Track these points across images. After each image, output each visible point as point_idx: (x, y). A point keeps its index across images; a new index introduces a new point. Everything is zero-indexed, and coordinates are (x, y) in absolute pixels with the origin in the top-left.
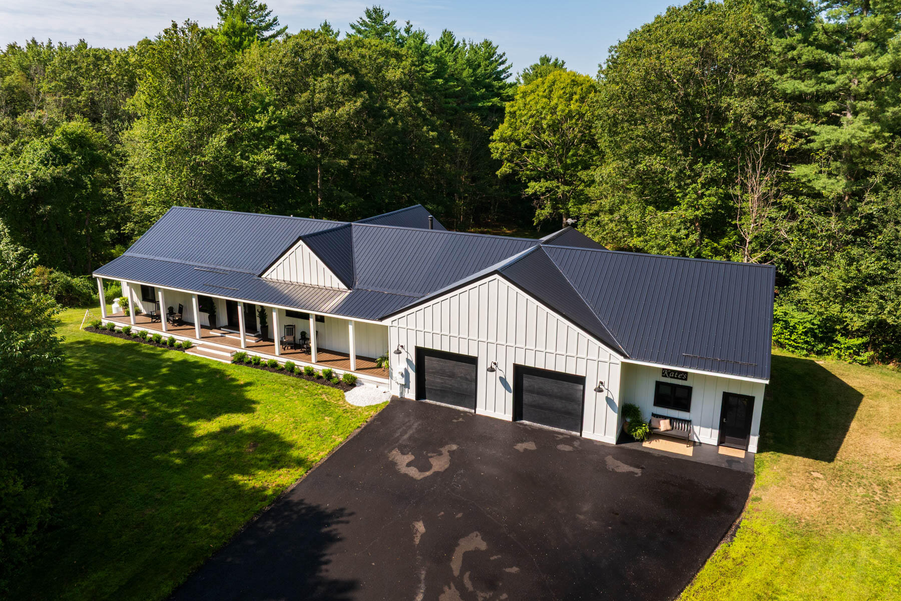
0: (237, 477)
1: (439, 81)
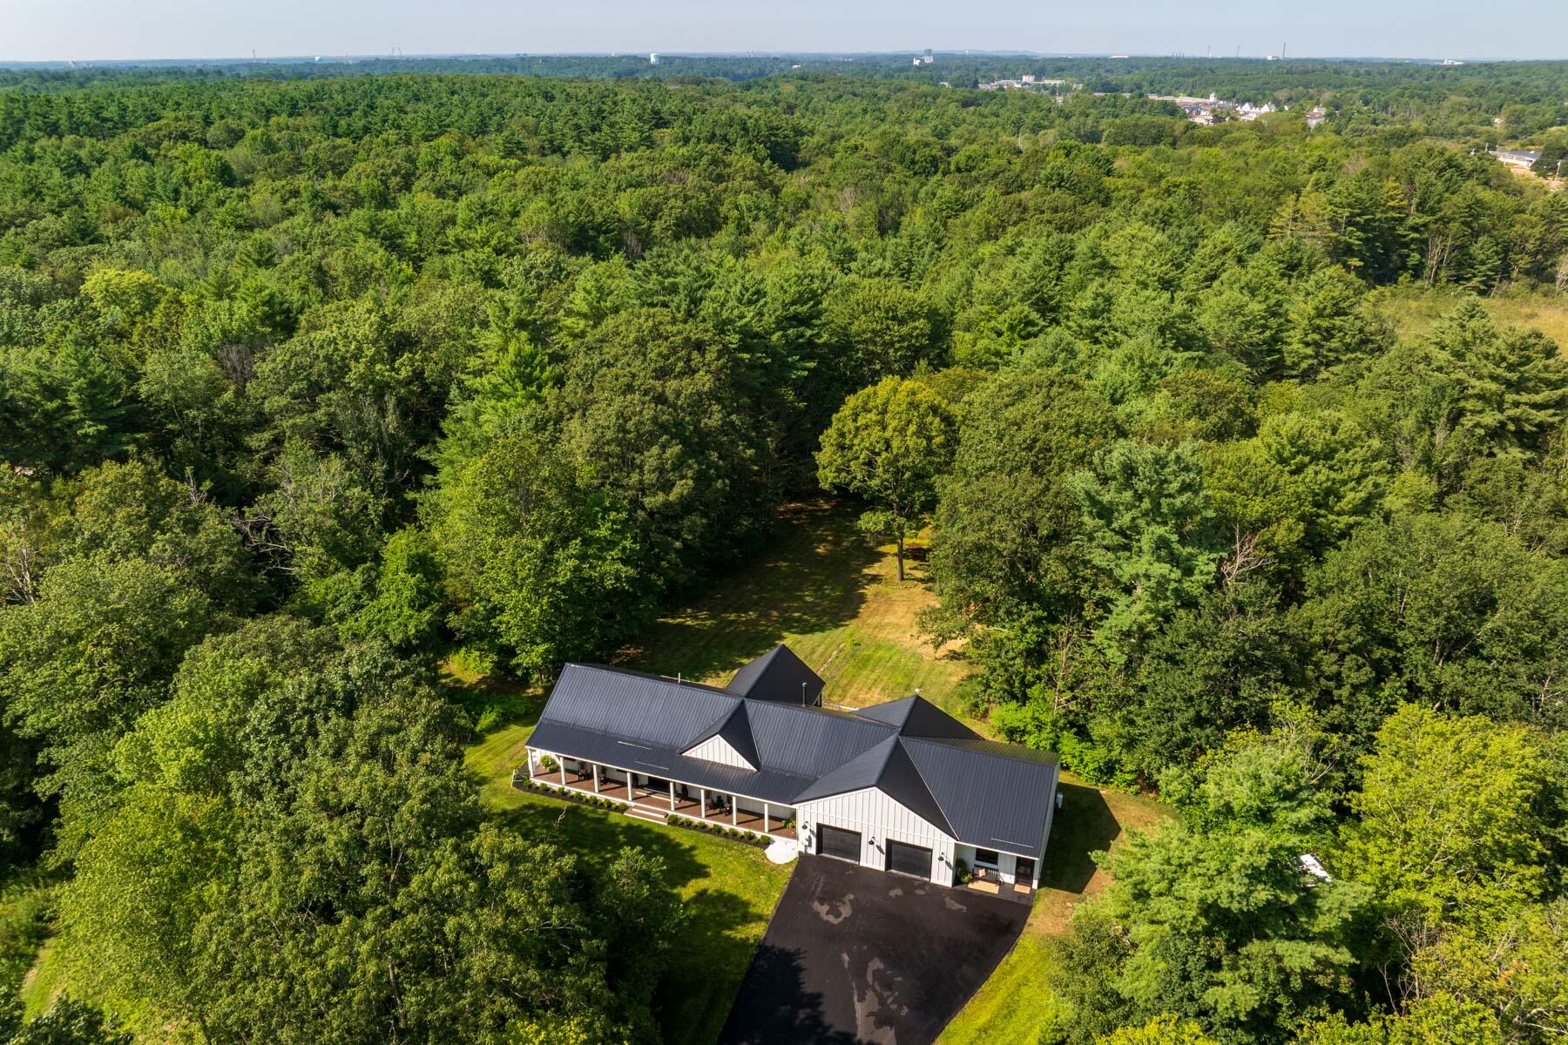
0: (727, 933)
1: (746, 356)
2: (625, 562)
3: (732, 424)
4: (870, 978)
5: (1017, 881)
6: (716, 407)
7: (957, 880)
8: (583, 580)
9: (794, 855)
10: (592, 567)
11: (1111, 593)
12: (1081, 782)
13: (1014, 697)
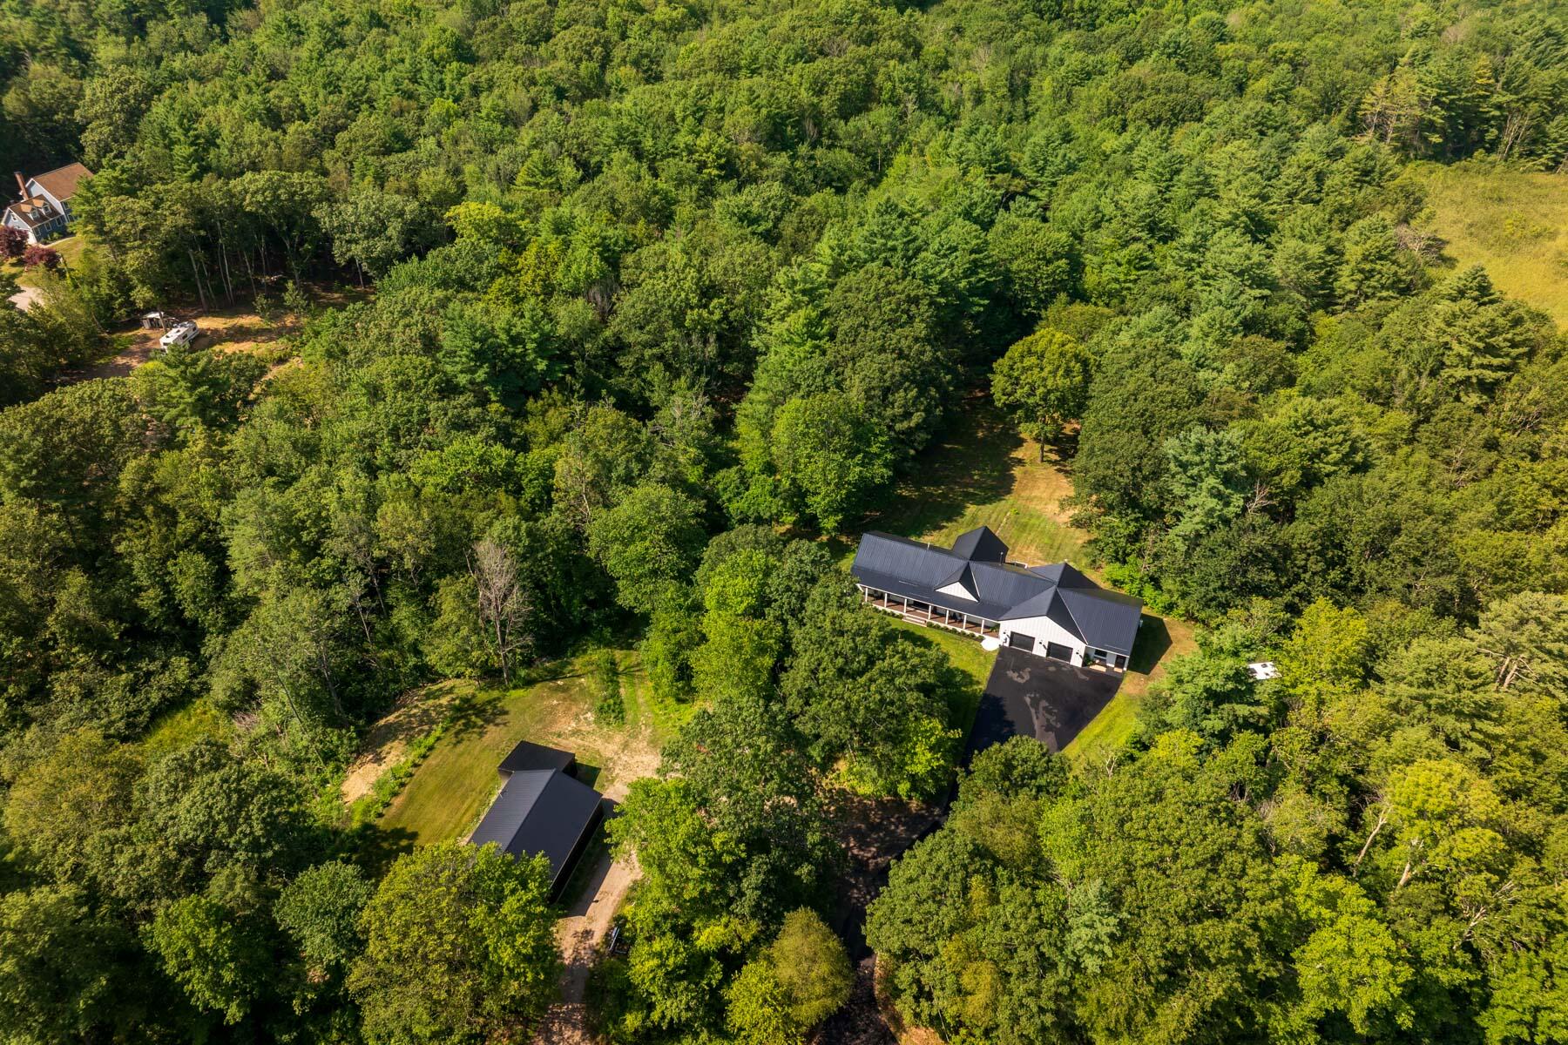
0: (969, 686)
1: (943, 300)
2: (886, 467)
3: (937, 358)
4: (1040, 709)
5: (1116, 667)
6: (928, 347)
7: (1084, 664)
8: (863, 479)
9: (997, 647)
10: (868, 471)
11: (1182, 510)
12: (1153, 614)
13: (1117, 559)
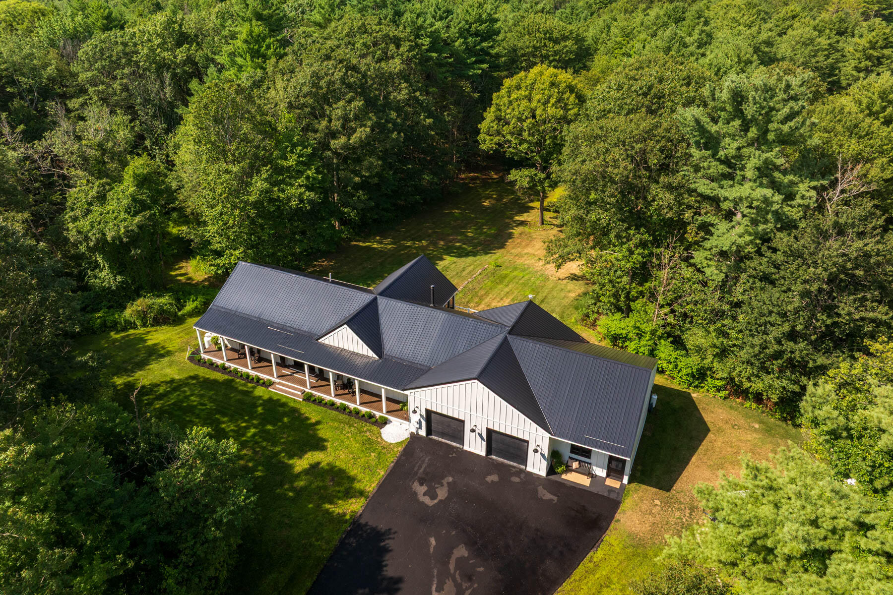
0: (327, 506)
1: (434, 55)
2: (309, 188)
3: (416, 98)
4: (452, 566)
5: (608, 475)
6: (404, 85)
7: (551, 471)
8: (271, 200)
9: (406, 435)
10: (283, 191)
11: (712, 219)
12: (675, 385)
13: (619, 309)
